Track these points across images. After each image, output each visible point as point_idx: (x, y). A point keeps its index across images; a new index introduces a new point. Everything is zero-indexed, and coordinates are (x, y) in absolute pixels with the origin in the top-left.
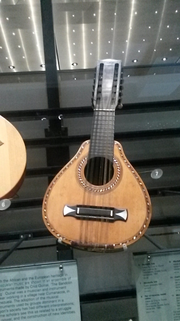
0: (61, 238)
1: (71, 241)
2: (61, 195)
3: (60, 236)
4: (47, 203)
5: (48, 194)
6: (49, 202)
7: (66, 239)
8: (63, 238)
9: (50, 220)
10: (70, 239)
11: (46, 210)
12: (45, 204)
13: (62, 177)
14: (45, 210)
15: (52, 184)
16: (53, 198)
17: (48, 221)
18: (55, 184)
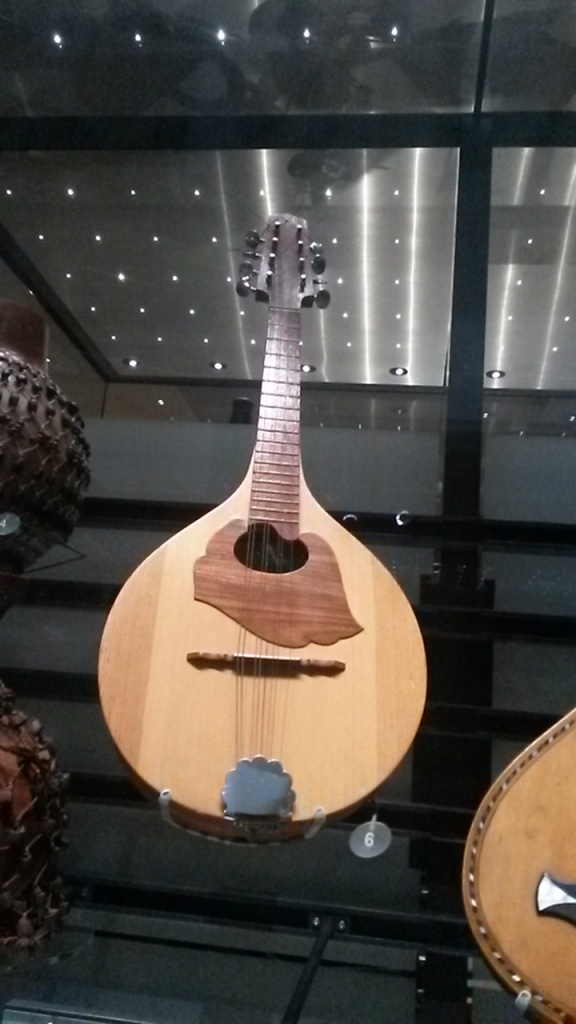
0: (527, 992)
1: (563, 1015)
2: (530, 835)
3: (522, 984)
4: (480, 851)
5: (483, 820)
6: (486, 848)
7: (545, 1002)
8: (534, 993)
9: (489, 914)
10: (560, 1006)
11: (476, 877)
12: (473, 857)
13: (534, 771)
14: (472, 877)
15: (498, 788)
16: (501, 839)
17: (481, 919)
18: (508, 791)
